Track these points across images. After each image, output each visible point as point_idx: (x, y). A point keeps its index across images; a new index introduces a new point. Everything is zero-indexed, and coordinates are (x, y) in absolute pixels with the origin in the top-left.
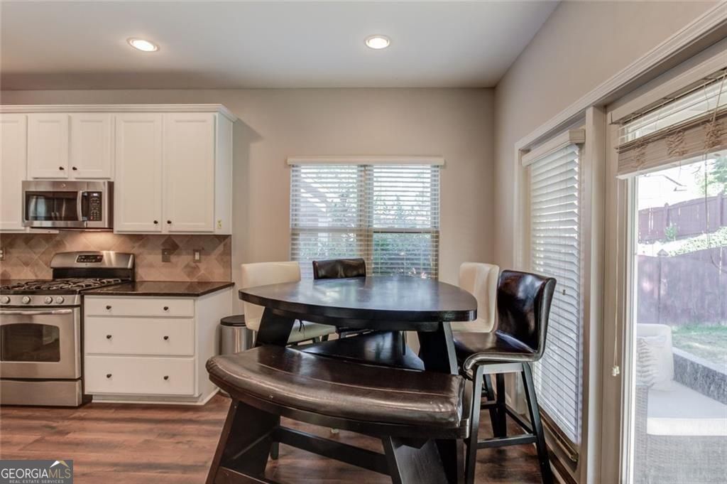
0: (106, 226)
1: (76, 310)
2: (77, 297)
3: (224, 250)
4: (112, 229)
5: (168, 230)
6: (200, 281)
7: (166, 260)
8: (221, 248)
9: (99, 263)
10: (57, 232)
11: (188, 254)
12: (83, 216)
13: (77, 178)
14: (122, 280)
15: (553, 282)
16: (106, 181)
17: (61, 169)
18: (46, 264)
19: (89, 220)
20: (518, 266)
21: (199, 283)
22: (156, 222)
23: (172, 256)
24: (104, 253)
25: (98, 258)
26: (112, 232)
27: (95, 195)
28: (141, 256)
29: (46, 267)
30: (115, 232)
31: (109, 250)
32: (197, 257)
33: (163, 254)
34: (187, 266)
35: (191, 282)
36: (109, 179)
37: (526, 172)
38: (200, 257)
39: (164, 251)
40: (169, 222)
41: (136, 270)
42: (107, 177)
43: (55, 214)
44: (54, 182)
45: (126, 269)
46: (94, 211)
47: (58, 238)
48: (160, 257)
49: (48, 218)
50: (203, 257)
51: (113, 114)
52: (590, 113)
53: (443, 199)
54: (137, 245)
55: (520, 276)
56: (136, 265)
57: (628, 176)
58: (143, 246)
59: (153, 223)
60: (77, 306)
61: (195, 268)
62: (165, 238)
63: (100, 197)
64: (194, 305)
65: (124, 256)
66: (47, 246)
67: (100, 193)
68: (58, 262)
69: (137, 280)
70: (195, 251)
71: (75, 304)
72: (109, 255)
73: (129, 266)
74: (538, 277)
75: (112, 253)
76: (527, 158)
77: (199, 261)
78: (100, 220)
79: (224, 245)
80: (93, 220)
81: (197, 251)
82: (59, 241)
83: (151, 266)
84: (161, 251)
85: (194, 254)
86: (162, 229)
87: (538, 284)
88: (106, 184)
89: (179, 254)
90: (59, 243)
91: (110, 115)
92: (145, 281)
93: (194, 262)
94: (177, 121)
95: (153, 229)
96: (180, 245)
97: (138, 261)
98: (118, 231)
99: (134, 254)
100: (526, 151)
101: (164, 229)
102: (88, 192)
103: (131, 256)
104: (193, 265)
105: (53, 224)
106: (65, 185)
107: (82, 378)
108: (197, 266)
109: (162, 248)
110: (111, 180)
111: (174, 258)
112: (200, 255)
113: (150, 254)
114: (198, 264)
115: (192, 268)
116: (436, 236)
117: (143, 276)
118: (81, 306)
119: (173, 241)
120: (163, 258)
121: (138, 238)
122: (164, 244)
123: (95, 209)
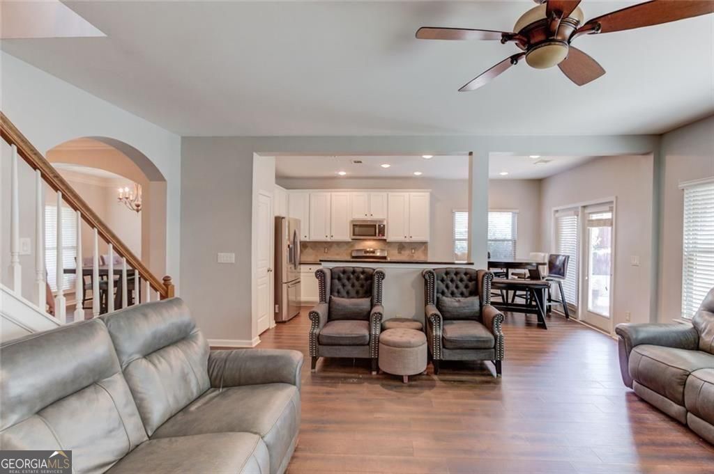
3: (425, 248)
5: (410, 240)
8: (423, 247)
9: (374, 254)
11: (409, 250)
12: (378, 234)
13: (372, 219)
15: (569, 257)
17: (366, 215)
19: (381, 236)
20: (554, 252)
22: (405, 237)
26: (386, 240)
27: (382, 226)
28: (389, 251)
32: (413, 251)
34: (409, 255)
37: (557, 220)
39: (399, 249)
40: (411, 237)
50: (416, 251)
52: (580, 208)
53: (518, 227)
55: (557, 256)
57: (590, 228)
63: (384, 227)
67: (384, 225)
73: (386, 255)
74: (563, 256)
76: (557, 215)
77: (414, 253)
78: (384, 236)
79: (425, 246)
81: (413, 249)
83: (393, 255)
87: (564, 258)
89: (405, 250)
90: (353, 246)
93: (412, 253)
95: (403, 239)
96: (406, 246)
98: (389, 241)
100: (557, 211)
101: (408, 240)
102: (379, 225)
103: (386, 251)
104: (411, 255)
105: (364, 237)
108: (413, 255)
109: (399, 247)
111: (403, 252)
113: (395, 250)
116: (515, 243)
120: (398, 252)
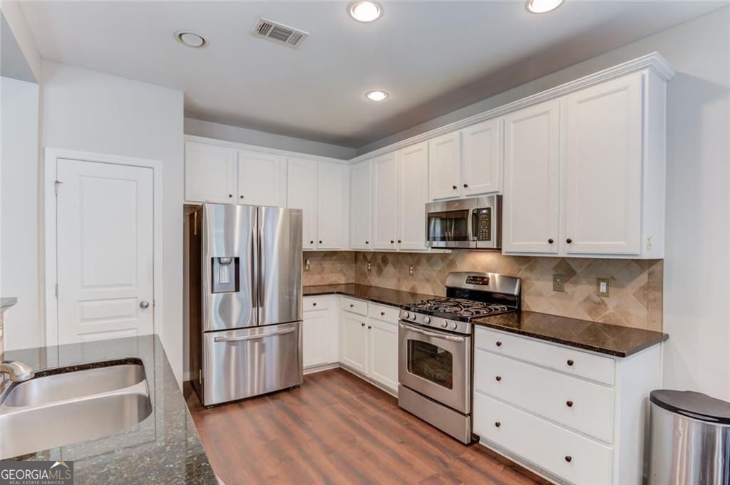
0: (495, 247)
1: (468, 339)
2: (468, 325)
3: (648, 282)
4: (501, 249)
5: (567, 252)
6: (608, 323)
7: (558, 288)
8: (643, 278)
9: (486, 286)
10: (450, 251)
11: (590, 283)
12: (473, 236)
13: (468, 196)
14: (508, 308)
16: (495, 195)
17: (455, 188)
18: (442, 282)
19: (479, 239)
21: (605, 325)
22: (551, 242)
23: (566, 285)
24: (490, 275)
25: (485, 280)
26: (501, 252)
27: (484, 211)
28: (528, 281)
29: (441, 285)
30: (503, 254)
31: (495, 272)
32: (603, 288)
33: (555, 281)
34: (588, 299)
35: (593, 322)
36: (497, 192)
38: (607, 290)
39: (555, 277)
40: (569, 241)
41: (522, 297)
42: (494, 191)
43: (448, 234)
44: (447, 202)
45: (513, 295)
46: (482, 229)
47: (451, 258)
48: (551, 284)
49: (443, 239)
50: (612, 290)
51: (501, 118)
54: (523, 267)
56: (522, 291)
58: (531, 269)
59: (547, 243)
60: (468, 335)
61: (599, 304)
62: (558, 261)
63: (489, 214)
64: (615, 367)
65: (510, 279)
66: (442, 265)
67: (489, 209)
68: (451, 282)
69: (523, 309)
70: (599, 280)
71: (467, 333)
72: (494, 277)
73: (516, 292)
75: (497, 275)
77: (607, 294)
78: (489, 239)
79: (650, 274)
80: (483, 240)
81: (603, 280)
82: (451, 261)
83: (539, 294)
84: (552, 277)
85: (599, 285)
86: (558, 250)
88: (495, 197)
89: (576, 283)
90: (452, 263)
91: (498, 119)
92: (532, 312)
93: (599, 296)
94: (580, 102)
95: (546, 250)
96: (579, 271)
97: (524, 287)
98: (507, 252)
99: (521, 279)
101: (562, 251)
102: (477, 209)
103: (518, 280)
104: (597, 299)
105: (447, 244)
106: (457, 204)
107: (471, 414)
108: (603, 302)
109: (554, 273)
110: (500, 194)
111: (568, 288)
112: (607, 285)
113: (539, 280)
114: (604, 298)
115: (595, 303)
117: (530, 306)
118: (471, 335)
119: (569, 265)
120: (554, 286)
121: (525, 260)
122: (555, 268)
123: (484, 228)
